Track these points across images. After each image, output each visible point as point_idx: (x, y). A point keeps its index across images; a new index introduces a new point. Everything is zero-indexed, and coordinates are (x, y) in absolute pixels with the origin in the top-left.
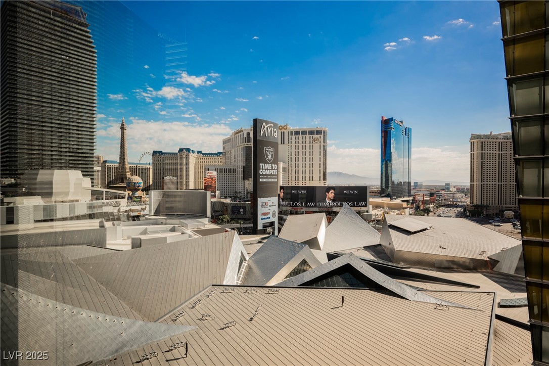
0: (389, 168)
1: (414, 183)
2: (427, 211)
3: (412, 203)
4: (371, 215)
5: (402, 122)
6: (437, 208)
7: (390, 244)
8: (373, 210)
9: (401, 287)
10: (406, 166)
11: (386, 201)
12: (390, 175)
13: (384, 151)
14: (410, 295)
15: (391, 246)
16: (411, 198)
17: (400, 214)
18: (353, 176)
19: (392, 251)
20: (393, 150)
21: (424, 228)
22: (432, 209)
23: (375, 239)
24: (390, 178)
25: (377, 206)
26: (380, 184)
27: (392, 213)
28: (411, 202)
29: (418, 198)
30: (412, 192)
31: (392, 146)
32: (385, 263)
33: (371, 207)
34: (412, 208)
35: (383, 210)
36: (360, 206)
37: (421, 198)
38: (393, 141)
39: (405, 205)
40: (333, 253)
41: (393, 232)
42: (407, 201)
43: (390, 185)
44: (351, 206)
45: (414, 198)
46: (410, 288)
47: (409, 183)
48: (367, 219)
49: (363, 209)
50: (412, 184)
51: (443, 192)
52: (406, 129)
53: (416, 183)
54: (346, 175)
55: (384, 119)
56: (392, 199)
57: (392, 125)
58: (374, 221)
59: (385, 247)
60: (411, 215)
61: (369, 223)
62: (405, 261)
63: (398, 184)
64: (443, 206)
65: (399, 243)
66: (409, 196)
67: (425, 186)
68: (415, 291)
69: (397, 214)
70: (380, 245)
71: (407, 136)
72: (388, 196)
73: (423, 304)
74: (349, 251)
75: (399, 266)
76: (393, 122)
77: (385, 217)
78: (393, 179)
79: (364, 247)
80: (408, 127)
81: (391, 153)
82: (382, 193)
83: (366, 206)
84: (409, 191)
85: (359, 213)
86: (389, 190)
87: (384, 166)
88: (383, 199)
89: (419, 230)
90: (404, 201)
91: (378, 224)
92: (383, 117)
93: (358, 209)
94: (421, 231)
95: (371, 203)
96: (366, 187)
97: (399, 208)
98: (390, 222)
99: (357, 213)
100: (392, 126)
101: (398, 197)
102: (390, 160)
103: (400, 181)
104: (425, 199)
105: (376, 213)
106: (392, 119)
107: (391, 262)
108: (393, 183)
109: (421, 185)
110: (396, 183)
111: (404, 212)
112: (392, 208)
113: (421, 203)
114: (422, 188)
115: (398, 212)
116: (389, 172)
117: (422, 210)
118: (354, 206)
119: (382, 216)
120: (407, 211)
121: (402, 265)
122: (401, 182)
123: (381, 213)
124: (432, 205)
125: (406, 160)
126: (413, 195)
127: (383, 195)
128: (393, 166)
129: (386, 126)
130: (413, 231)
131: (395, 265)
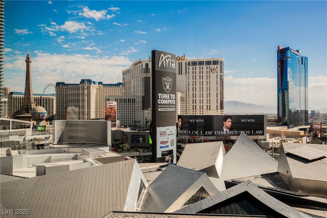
0: (286, 97)
1: (312, 111)
2: (324, 139)
3: (310, 132)
4: (268, 143)
5: (298, 51)
7: (287, 172)
8: (270, 138)
9: (299, 215)
10: (303, 95)
11: (284, 129)
12: (286, 104)
13: (280, 80)
15: (288, 174)
16: (308, 127)
17: (298, 142)
18: (250, 105)
19: (290, 179)
20: (289, 79)
21: (322, 156)
23: (273, 167)
24: (286, 107)
25: (274, 135)
26: (276, 113)
27: (289, 142)
28: (308, 130)
29: (316, 126)
30: (310, 121)
31: (288, 75)
32: (283, 191)
33: (268, 135)
34: (309, 136)
35: (280, 138)
36: (257, 135)
37: (318, 127)
38: (289, 70)
39: (302, 133)
40: (230, 181)
41: (290, 160)
42: (305, 130)
43: (287, 114)
44: (248, 135)
45: (311, 126)
46: (308, 216)
47: (306, 112)
48: (265, 147)
49: (260, 137)
50: (309, 112)
52: (302, 58)
53: (313, 112)
54: (242, 104)
55: (281, 48)
56: (289, 128)
57: (289, 54)
58: (271, 149)
59: (283, 175)
60: (308, 143)
61: (266, 151)
62: (303, 189)
63: (295, 112)
65: (297, 171)
66: (307, 124)
67: (321, 114)
69: (294, 142)
70: (278, 173)
71: (303, 65)
72: (285, 124)
74: (247, 179)
75: (297, 194)
76: (289, 51)
77: (282, 145)
78: (290, 107)
79: (261, 175)
80: (304, 56)
81: (287, 82)
82: (279, 121)
83: (263, 134)
84: (306, 120)
85: (256, 141)
86: (286, 119)
87: (281, 95)
88: (280, 128)
89: (317, 158)
90: (301, 129)
91: (276, 153)
92: (279, 47)
93: (255, 137)
94: (319, 159)
95: (268, 132)
96: (264, 115)
97: (296, 136)
98: (287, 150)
99: (254, 141)
100: (289, 56)
101: (295, 126)
102: (287, 89)
103: (297, 109)
104: (322, 127)
105: (273, 141)
106: (288, 49)
107: (289, 189)
108: (290, 111)
109: (318, 115)
110: (293, 111)
111: (301, 140)
112: (290, 136)
113: (318, 132)
115: (295, 140)
116: (286, 100)
117: (319, 138)
118: (251, 134)
119: (279, 145)
120: (304, 139)
121: (300, 192)
122: (298, 111)
123: (279, 141)
125: (303, 88)
126: (310, 124)
127: (280, 123)
128: (289, 95)
129: (283, 55)
130: (310, 159)
131: (292, 193)
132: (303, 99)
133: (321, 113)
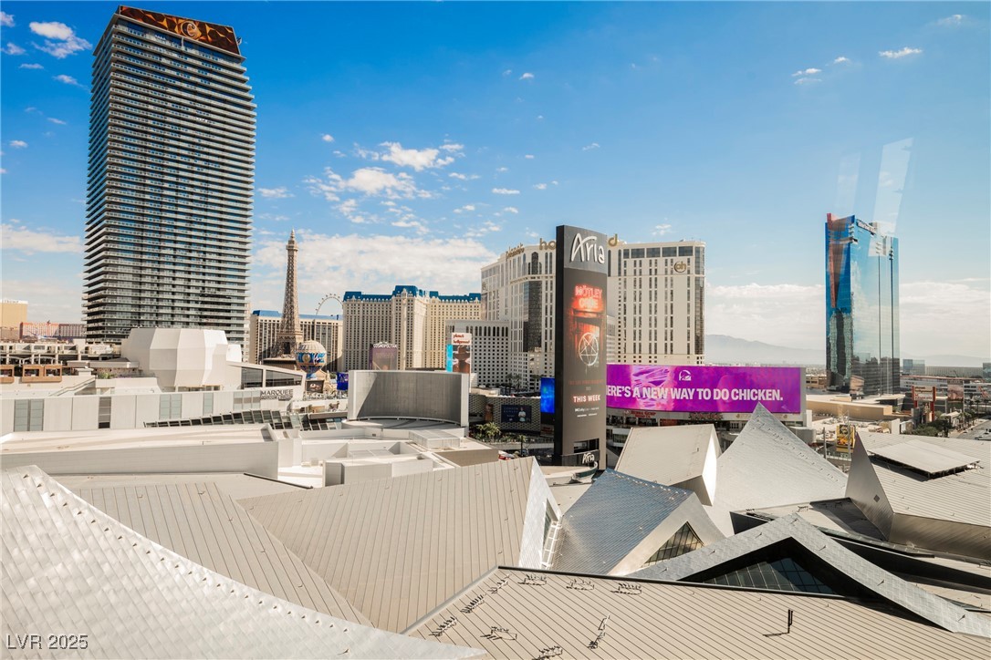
0: (846, 328)
2: (943, 427)
3: (905, 408)
4: (812, 432)
5: (874, 225)
6: (968, 419)
7: (877, 498)
8: (814, 419)
10: (886, 322)
11: (842, 400)
12: (848, 343)
13: (834, 289)
14: (949, 619)
15: (880, 505)
16: (901, 396)
17: (879, 431)
18: (756, 344)
19: (886, 515)
20: (854, 288)
21: (957, 465)
22: (955, 423)
23: (836, 485)
24: (847, 351)
25: (821, 413)
28: (900, 404)
29: (921, 395)
30: (903, 382)
31: (852, 278)
32: (871, 542)
33: (809, 413)
34: (905, 419)
35: (836, 420)
37: (928, 397)
38: (854, 267)
39: (888, 410)
40: (744, 513)
41: (880, 471)
42: (892, 402)
43: (848, 365)
45: (909, 395)
47: (895, 362)
49: (791, 417)
50: (902, 364)
51: (978, 383)
52: (884, 241)
53: (909, 362)
54: (739, 342)
55: (834, 219)
56: (854, 398)
57: (853, 231)
59: (863, 506)
60: (905, 433)
62: (919, 538)
63: (868, 363)
64: (981, 416)
65: (902, 497)
66: (896, 391)
67: (929, 368)
68: (963, 611)
69: (870, 431)
70: (848, 500)
71: (887, 257)
72: (845, 389)
73: (983, 641)
75: (906, 550)
76: (853, 225)
78: (856, 352)
79: (811, 504)
80: (890, 236)
81: (849, 295)
82: (836, 382)
83: (798, 411)
84: (896, 381)
86: (846, 377)
87: (834, 322)
88: (834, 397)
89: (947, 468)
90: (883, 402)
92: (829, 216)
94: (951, 472)
95: (811, 405)
96: (800, 368)
97: (874, 417)
100: (853, 236)
101: (868, 394)
102: (849, 310)
103: (872, 356)
104: (937, 398)
106: (851, 220)
107: (882, 539)
108: (855, 360)
109: (921, 369)
110: (863, 361)
111: (887, 427)
112: (857, 416)
113: (927, 409)
114: (923, 373)
115: (872, 427)
116: (847, 335)
117: (930, 424)
119: (835, 436)
120: (895, 424)
121: (910, 547)
122: (875, 359)
123: (833, 427)
124: (956, 414)
125: (886, 309)
127: (834, 388)
128: (854, 324)
129: (839, 236)
130: (932, 471)
131: (894, 547)
132: (887, 333)
133: (927, 365)
